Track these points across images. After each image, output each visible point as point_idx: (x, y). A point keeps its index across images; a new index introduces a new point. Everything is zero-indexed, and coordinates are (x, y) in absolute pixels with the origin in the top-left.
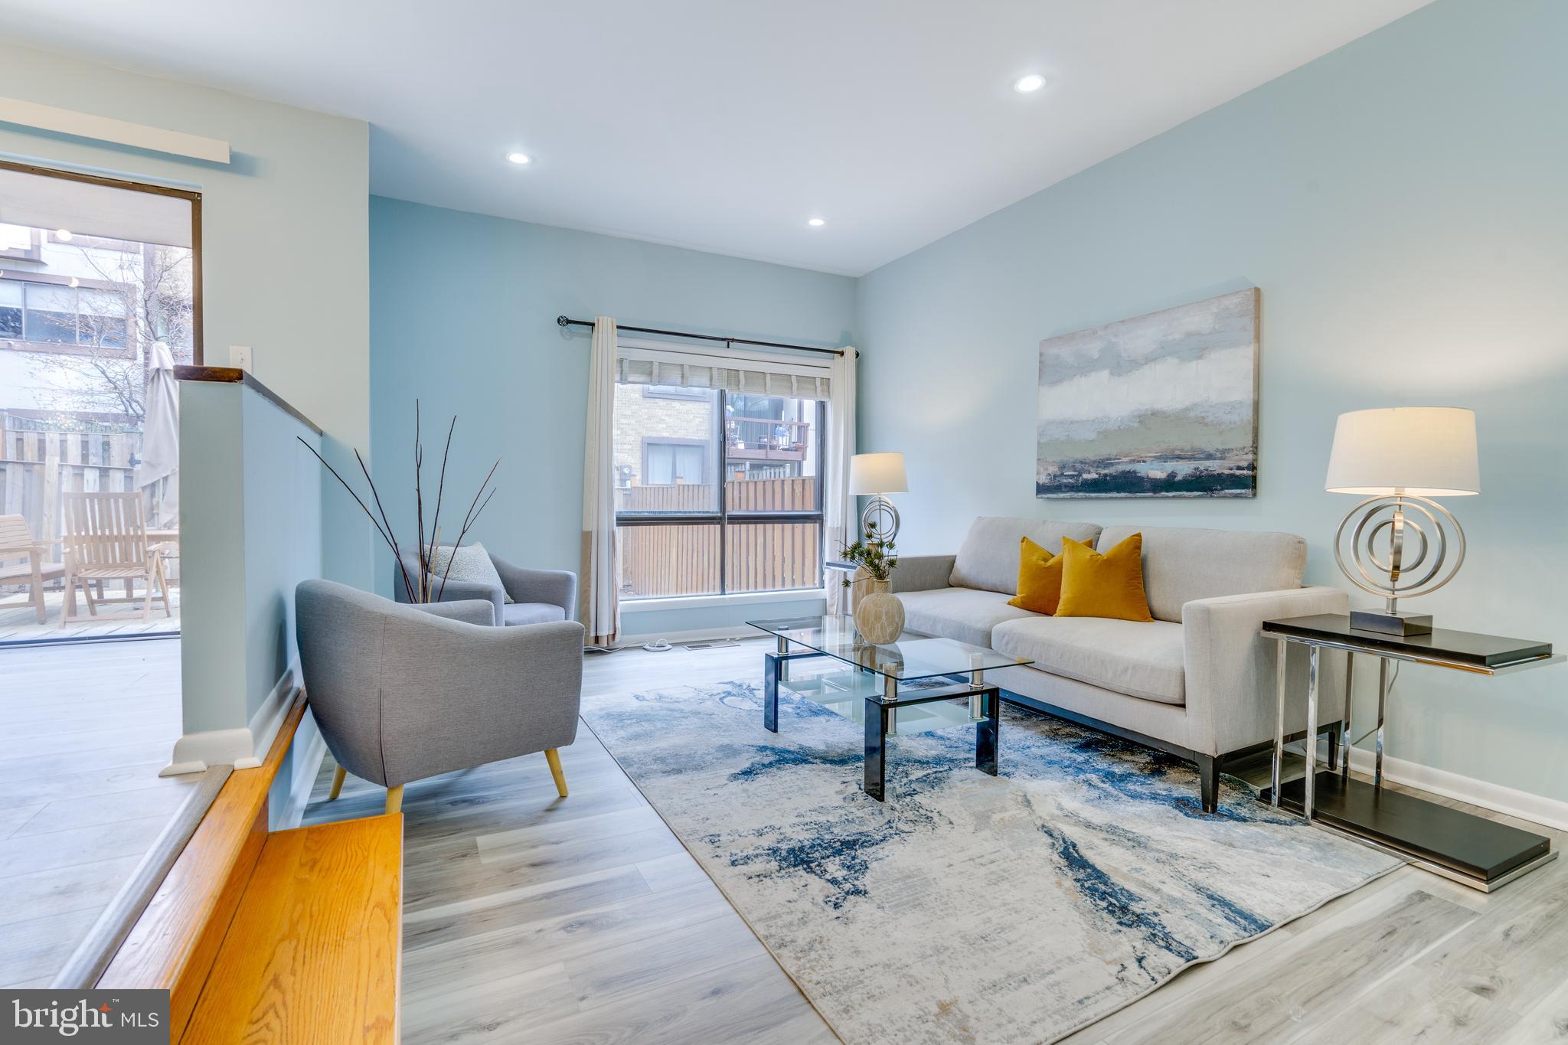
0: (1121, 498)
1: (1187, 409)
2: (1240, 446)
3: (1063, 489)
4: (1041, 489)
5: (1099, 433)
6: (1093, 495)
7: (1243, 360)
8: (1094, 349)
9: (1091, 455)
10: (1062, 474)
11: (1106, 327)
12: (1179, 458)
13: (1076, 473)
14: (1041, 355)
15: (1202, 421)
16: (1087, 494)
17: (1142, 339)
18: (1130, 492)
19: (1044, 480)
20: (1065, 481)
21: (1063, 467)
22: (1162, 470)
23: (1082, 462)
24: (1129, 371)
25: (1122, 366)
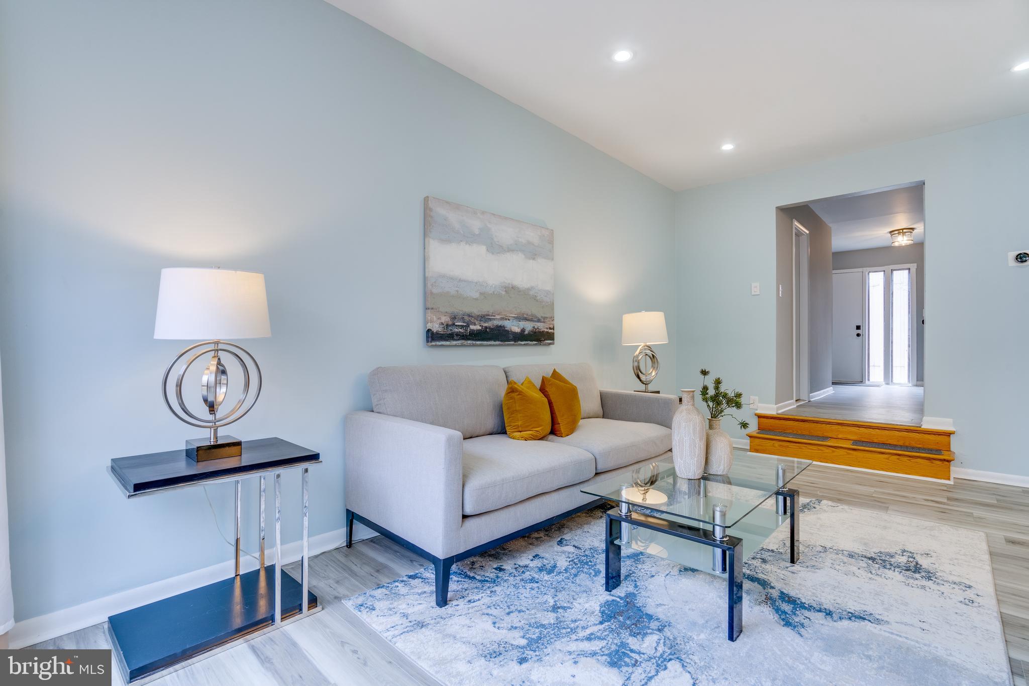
0: (497, 345)
1: (529, 289)
3: (455, 337)
4: (432, 337)
5: (481, 294)
6: (478, 343)
8: (475, 225)
9: (476, 311)
10: (454, 324)
11: (483, 213)
12: (526, 319)
13: (465, 324)
14: (424, 208)
15: (535, 298)
16: (474, 342)
17: (505, 234)
18: (501, 341)
19: (436, 328)
20: (456, 330)
21: (454, 318)
22: (518, 327)
23: (469, 316)
24: (499, 253)
25: (495, 248)
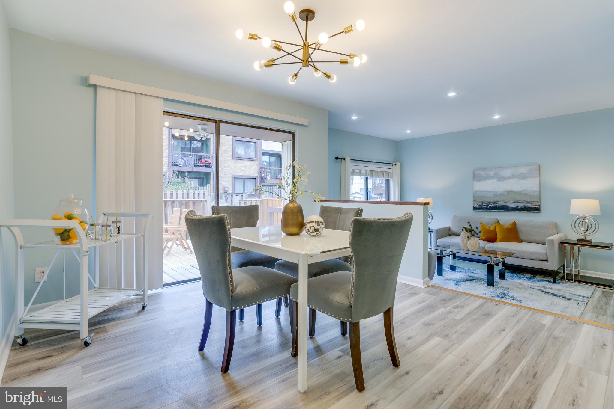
0: (502, 212)
1: (521, 191)
2: (537, 201)
3: (483, 209)
4: (475, 208)
5: (494, 195)
6: (493, 211)
7: (537, 181)
8: (492, 173)
9: (492, 200)
10: (482, 205)
11: (495, 168)
12: (519, 202)
13: (487, 205)
14: (474, 173)
15: (525, 194)
16: (491, 210)
17: (508, 173)
18: (505, 210)
19: (476, 206)
20: (483, 207)
21: (482, 203)
22: (514, 206)
23: (489, 202)
24: (503, 180)
25: (501, 179)
